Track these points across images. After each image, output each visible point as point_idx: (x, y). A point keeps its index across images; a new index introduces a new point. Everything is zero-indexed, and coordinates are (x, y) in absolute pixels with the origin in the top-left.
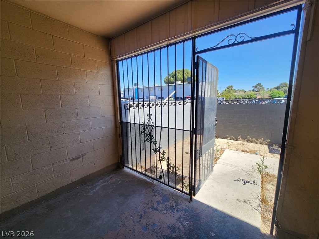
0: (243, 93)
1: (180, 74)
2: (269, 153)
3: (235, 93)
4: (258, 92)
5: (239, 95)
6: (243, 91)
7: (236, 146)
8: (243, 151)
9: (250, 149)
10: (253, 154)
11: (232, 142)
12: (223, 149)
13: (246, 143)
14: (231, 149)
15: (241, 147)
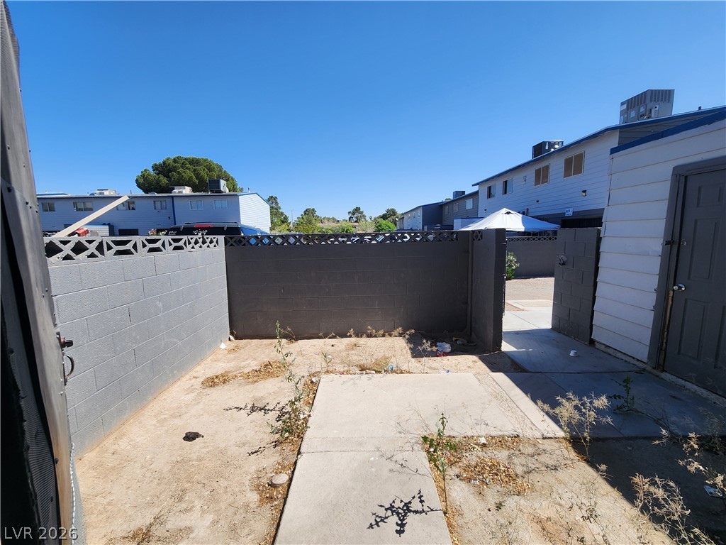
0: (335, 225)
1: (187, 168)
2: (413, 357)
3: (319, 225)
4: (357, 224)
5: (328, 227)
6: (334, 220)
7: (344, 354)
8: (362, 369)
9: (375, 357)
10: (385, 371)
11: (332, 346)
12: (314, 380)
13: (363, 341)
14: (334, 367)
15: (355, 357)
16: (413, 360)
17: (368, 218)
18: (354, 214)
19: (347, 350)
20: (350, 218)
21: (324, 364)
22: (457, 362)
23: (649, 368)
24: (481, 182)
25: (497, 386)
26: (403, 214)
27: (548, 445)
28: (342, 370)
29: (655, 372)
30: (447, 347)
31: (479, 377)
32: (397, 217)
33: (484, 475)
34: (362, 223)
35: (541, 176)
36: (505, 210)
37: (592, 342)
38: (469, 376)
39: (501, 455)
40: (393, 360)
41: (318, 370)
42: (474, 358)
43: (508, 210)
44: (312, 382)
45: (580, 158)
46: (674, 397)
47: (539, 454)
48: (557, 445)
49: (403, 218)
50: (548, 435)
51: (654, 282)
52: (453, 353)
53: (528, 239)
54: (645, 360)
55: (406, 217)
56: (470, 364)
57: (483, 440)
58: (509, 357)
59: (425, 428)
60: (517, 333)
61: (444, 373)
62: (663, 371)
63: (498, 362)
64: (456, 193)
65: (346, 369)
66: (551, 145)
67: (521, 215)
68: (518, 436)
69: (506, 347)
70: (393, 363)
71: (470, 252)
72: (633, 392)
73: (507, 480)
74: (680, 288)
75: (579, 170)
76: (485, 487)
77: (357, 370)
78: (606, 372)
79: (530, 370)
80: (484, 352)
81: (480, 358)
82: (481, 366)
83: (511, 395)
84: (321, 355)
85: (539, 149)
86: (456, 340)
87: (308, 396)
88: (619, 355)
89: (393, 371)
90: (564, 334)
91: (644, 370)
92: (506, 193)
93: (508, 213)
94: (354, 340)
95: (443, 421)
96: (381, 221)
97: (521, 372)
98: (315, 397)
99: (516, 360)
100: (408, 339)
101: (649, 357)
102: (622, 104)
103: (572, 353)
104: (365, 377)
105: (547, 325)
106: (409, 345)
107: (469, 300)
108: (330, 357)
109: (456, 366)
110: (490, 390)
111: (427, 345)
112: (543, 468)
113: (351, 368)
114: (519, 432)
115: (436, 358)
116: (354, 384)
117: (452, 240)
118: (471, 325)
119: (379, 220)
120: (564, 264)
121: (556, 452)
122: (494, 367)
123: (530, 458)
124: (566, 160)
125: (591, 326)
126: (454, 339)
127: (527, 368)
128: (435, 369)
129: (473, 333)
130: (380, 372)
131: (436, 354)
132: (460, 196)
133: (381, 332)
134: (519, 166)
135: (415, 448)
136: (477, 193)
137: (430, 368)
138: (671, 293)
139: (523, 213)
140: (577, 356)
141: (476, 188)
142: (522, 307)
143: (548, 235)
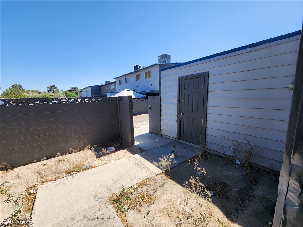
0: (37, 94)
4: (53, 94)
5: (33, 96)
7: (54, 167)
8: (68, 173)
9: (75, 164)
10: (82, 170)
11: (44, 165)
12: (32, 192)
13: (66, 157)
14: (48, 178)
15: (62, 167)
16: (98, 159)
17: (60, 91)
18: (51, 88)
19: (55, 165)
20: (48, 91)
21: (39, 179)
22: (118, 154)
23: (177, 140)
24: (116, 78)
25: (136, 160)
26: (81, 90)
27: (158, 178)
28: (54, 178)
29: (179, 141)
30: (113, 149)
31: (129, 158)
32: (78, 91)
33: (140, 202)
34: (57, 93)
35: (138, 77)
36: (127, 89)
37: (162, 135)
38: (124, 159)
39: (143, 189)
40: (86, 162)
41: (34, 184)
42: (125, 151)
43: (128, 90)
44: (30, 194)
45: (149, 72)
46: (184, 147)
47: (156, 183)
48: (160, 176)
49: (81, 91)
50: (157, 174)
51: (176, 112)
52: (116, 151)
53: (136, 100)
54: (176, 138)
55: (83, 91)
56: (124, 154)
57: (136, 186)
58: (138, 147)
59: (110, 192)
60: (138, 137)
61: (113, 162)
62: (181, 140)
63: (134, 150)
64: (106, 82)
65: (56, 176)
66: (140, 67)
67: (133, 92)
68: (148, 178)
69: (136, 143)
70: (87, 164)
71: (118, 106)
72: (177, 149)
73: (148, 199)
74: (182, 114)
75: (149, 77)
76: (141, 207)
77: (65, 175)
78: (167, 144)
79: (146, 150)
80: (128, 147)
81: (128, 150)
82: (128, 153)
83: (142, 162)
84: (36, 174)
85: (136, 68)
86: (116, 145)
87: (28, 204)
88: (169, 138)
89: (87, 168)
90: (153, 134)
91: (176, 141)
92: (126, 83)
93: (128, 91)
94: (60, 158)
95: (123, 188)
96: (69, 93)
97: (143, 152)
98: (34, 203)
99: (141, 147)
100: (94, 150)
101: (177, 137)
102: (159, 57)
103: (157, 140)
104: (71, 177)
105: (147, 131)
106: (95, 153)
107: (120, 126)
108: (43, 172)
109: (118, 156)
110: (134, 163)
111: (104, 151)
112: (159, 188)
113: (60, 175)
114: (148, 177)
115: (108, 155)
116: (64, 184)
117: (110, 101)
118: (121, 137)
119: (68, 92)
120: (151, 109)
121: (161, 179)
122: (133, 153)
123: (153, 186)
124: (145, 73)
125: (161, 129)
126: (115, 144)
127: (145, 149)
128: (109, 161)
129: (122, 140)
130: (79, 171)
131: (108, 154)
132: (108, 83)
133: (78, 150)
134: (130, 73)
135: (107, 205)
136: (115, 82)
137: (107, 161)
138: (180, 116)
139: (133, 91)
140: (159, 141)
141: (115, 80)
142: (138, 126)
143: (142, 99)
